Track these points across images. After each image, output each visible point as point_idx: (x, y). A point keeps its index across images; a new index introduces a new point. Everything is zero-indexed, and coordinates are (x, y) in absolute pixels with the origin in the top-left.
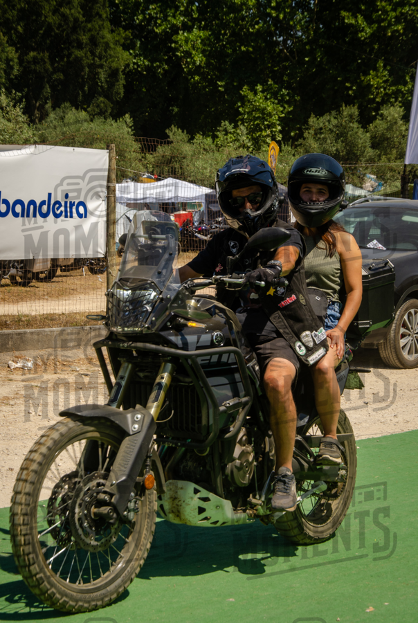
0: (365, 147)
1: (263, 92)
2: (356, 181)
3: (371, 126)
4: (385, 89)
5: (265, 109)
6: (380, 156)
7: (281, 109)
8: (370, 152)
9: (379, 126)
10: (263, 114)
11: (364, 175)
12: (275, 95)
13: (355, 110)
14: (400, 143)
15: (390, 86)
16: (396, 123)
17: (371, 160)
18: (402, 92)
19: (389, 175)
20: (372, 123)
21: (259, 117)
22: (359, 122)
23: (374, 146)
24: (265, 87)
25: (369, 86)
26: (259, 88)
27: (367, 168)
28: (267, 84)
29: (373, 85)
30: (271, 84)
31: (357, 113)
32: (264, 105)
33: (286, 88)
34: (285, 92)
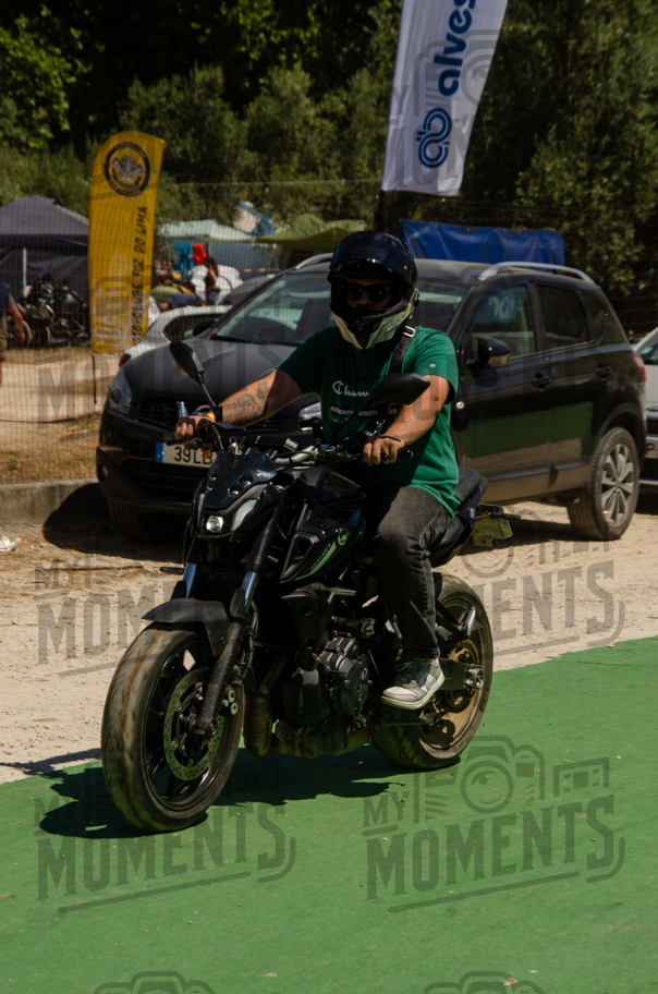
0: (237, 148)
1: (29, 30)
2: (223, 214)
3: (252, 109)
4: (268, 35)
5: (36, 65)
6: (267, 165)
7: (69, 66)
8: (249, 158)
9: (267, 106)
10: (33, 76)
11: (237, 202)
12: (55, 39)
13: (218, 74)
14: (305, 141)
15: (278, 28)
16: (297, 102)
17: (248, 175)
18: (300, 43)
19: (289, 203)
20: (252, 100)
21: (24, 83)
22: (224, 97)
23: (256, 142)
24: (36, 20)
25: (236, 28)
26: (22, 22)
27: (241, 189)
28: (39, 14)
29: (244, 27)
30: (47, 17)
31: (220, 81)
32: (33, 57)
33: (77, 27)
34: (75, 33)
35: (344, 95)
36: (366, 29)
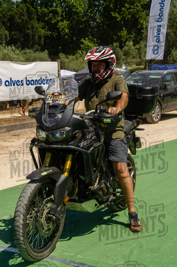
0: (121, 55)
1: (88, 40)
2: (120, 66)
3: (124, 49)
4: (126, 37)
5: (89, 45)
6: (127, 58)
7: (94, 45)
8: (123, 57)
9: (126, 48)
10: (89, 47)
11: (122, 64)
12: (92, 41)
13: (118, 44)
14: (133, 53)
15: (128, 35)
16: (131, 47)
17: (124, 60)
18: (131, 37)
19: (131, 64)
20: (123, 47)
21: (87, 48)
22: (119, 47)
23: (124, 55)
24: (89, 38)
25: (121, 36)
26: (87, 39)
27: (123, 62)
28: (89, 37)
29: (122, 36)
30: (90, 38)
31: (118, 45)
32: (89, 44)
33: (95, 38)
34: (95, 39)
35: (139, 45)
36: (142, 34)
